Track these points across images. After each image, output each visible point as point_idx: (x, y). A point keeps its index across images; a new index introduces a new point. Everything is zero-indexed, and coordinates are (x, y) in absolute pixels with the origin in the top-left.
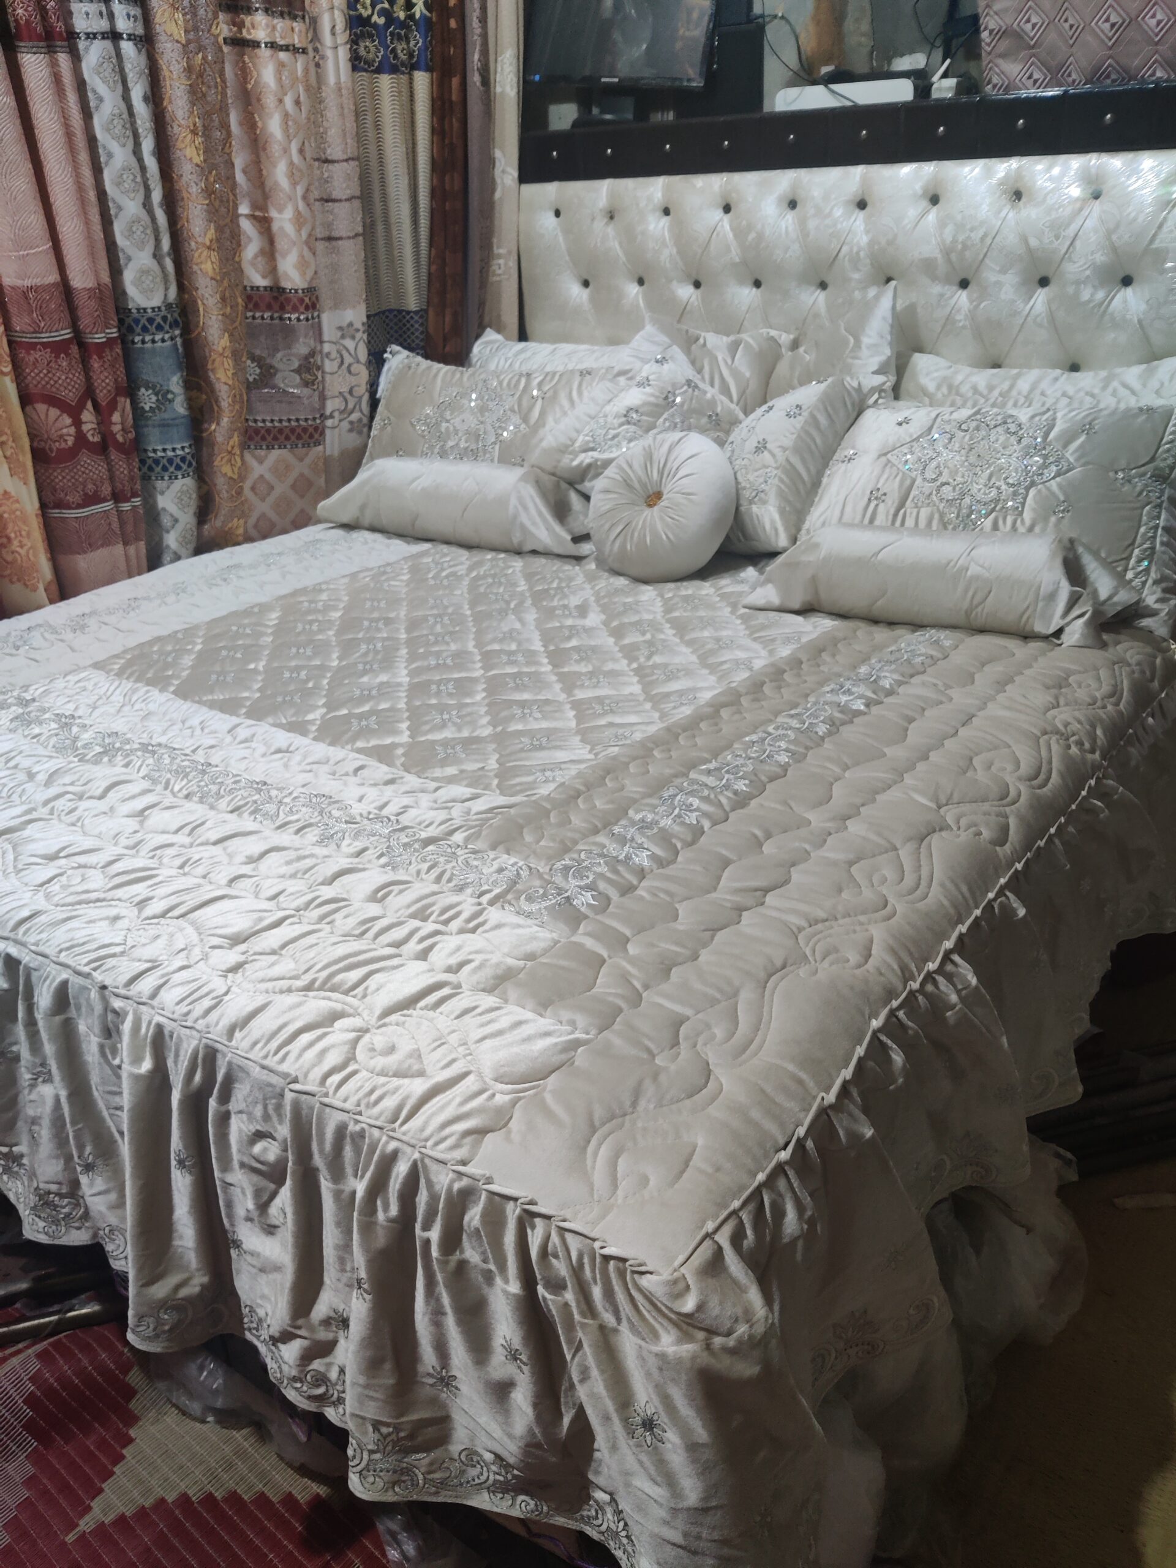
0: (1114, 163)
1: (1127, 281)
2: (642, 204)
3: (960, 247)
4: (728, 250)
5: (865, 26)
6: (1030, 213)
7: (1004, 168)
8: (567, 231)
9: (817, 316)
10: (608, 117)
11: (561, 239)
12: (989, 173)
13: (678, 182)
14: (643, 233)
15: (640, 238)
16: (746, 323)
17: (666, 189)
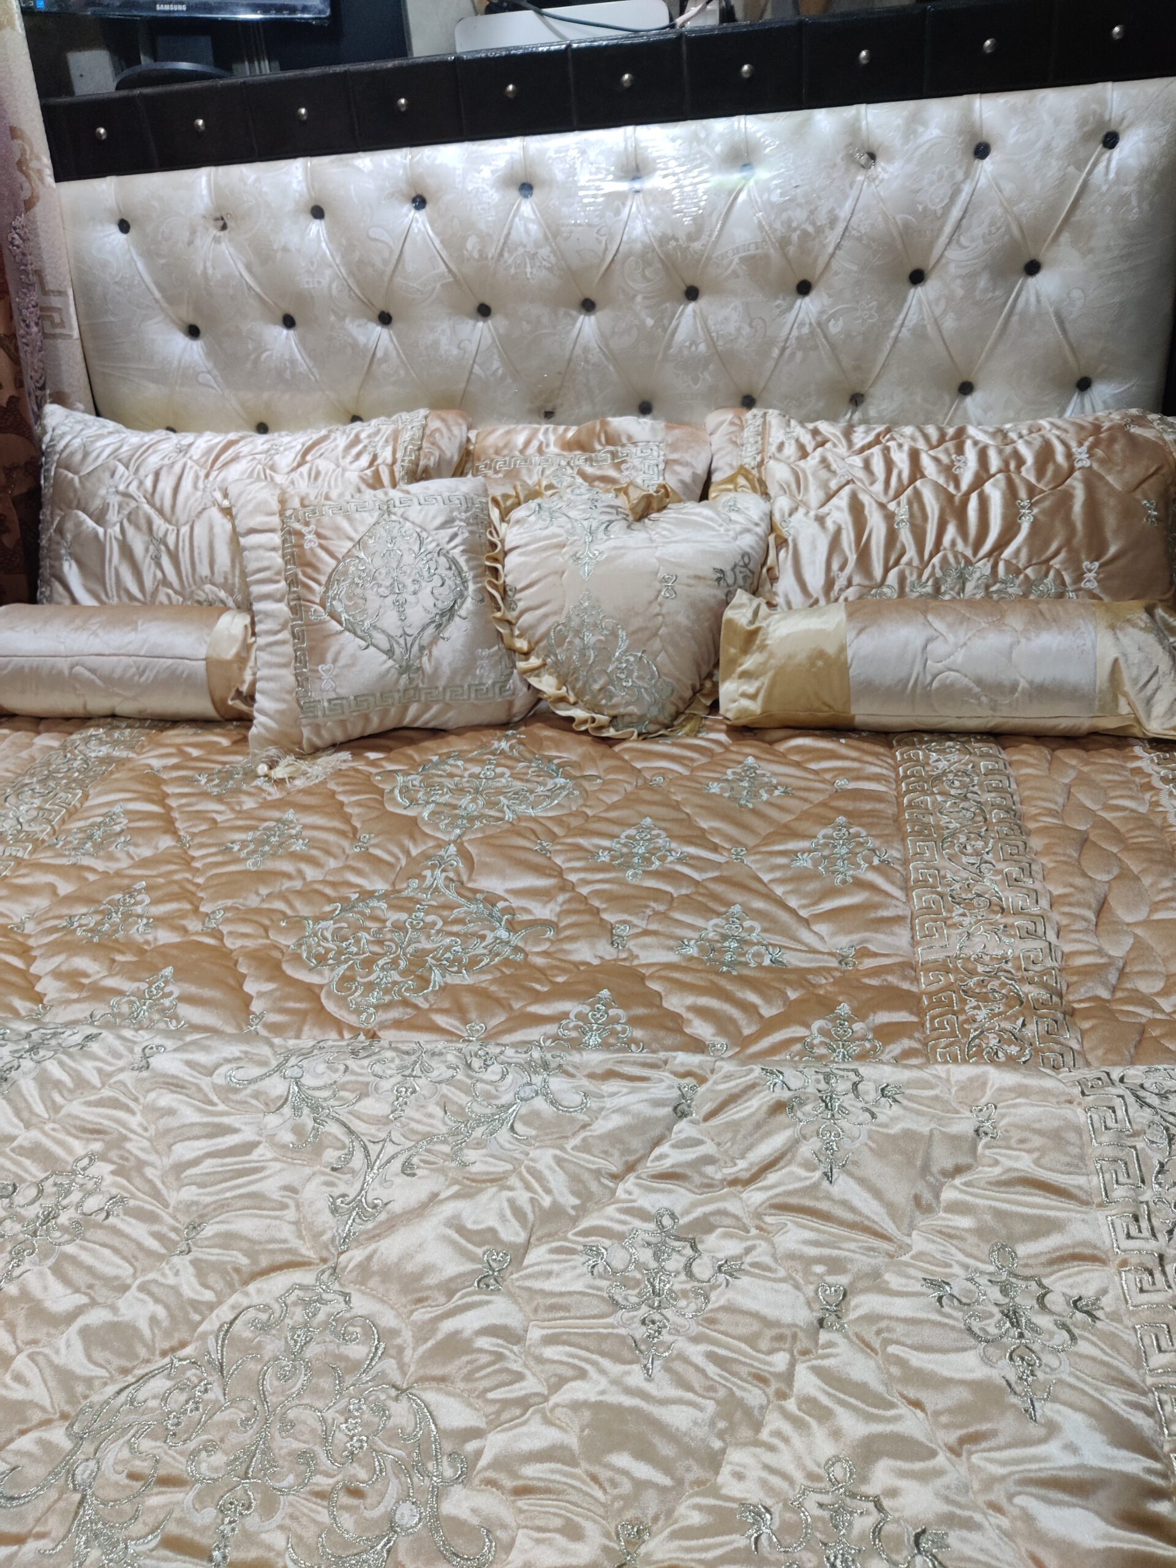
1: (1033, 268)
2: (274, 205)
3: (798, 235)
8: (149, 254)
9: (586, 350)
10: (185, 66)
11: (140, 265)
13: (329, 166)
14: (285, 249)
15: (279, 255)
16: (477, 369)
17: (312, 177)
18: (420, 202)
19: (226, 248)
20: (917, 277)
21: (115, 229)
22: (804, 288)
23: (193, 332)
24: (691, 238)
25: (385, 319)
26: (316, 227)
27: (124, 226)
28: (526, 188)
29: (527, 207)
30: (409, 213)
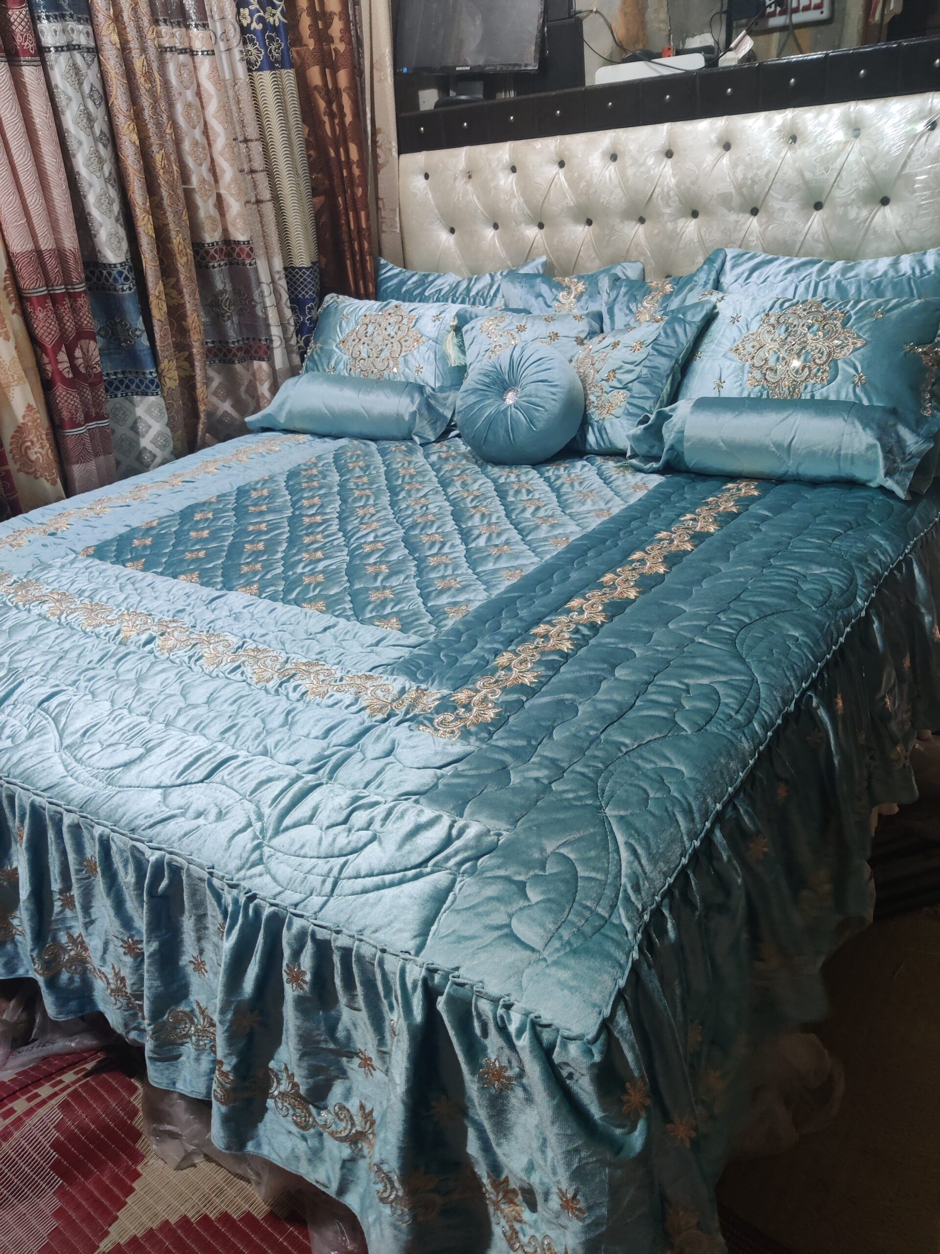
0: (868, 109)
1: (885, 201)
2: (494, 165)
3: (749, 182)
4: (565, 198)
5: (663, 16)
6: (804, 152)
7: (781, 118)
8: (436, 190)
9: (637, 245)
10: (463, 97)
11: (430, 196)
12: (769, 123)
13: (521, 145)
14: (496, 188)
15: (493, 192)
16: (581, 254)
17: (513, 152)
18: (562, 164)
19: (469, 187)
20: (818, 206)
21: (422, 177)
22: (754, 212)
23: (452, 231)
24: (693, 183)
25: (541, 226)
26: (513, 177)
27: (427, 176)
28: (614, 158)
29: (612, 167)
30: (555, 169)
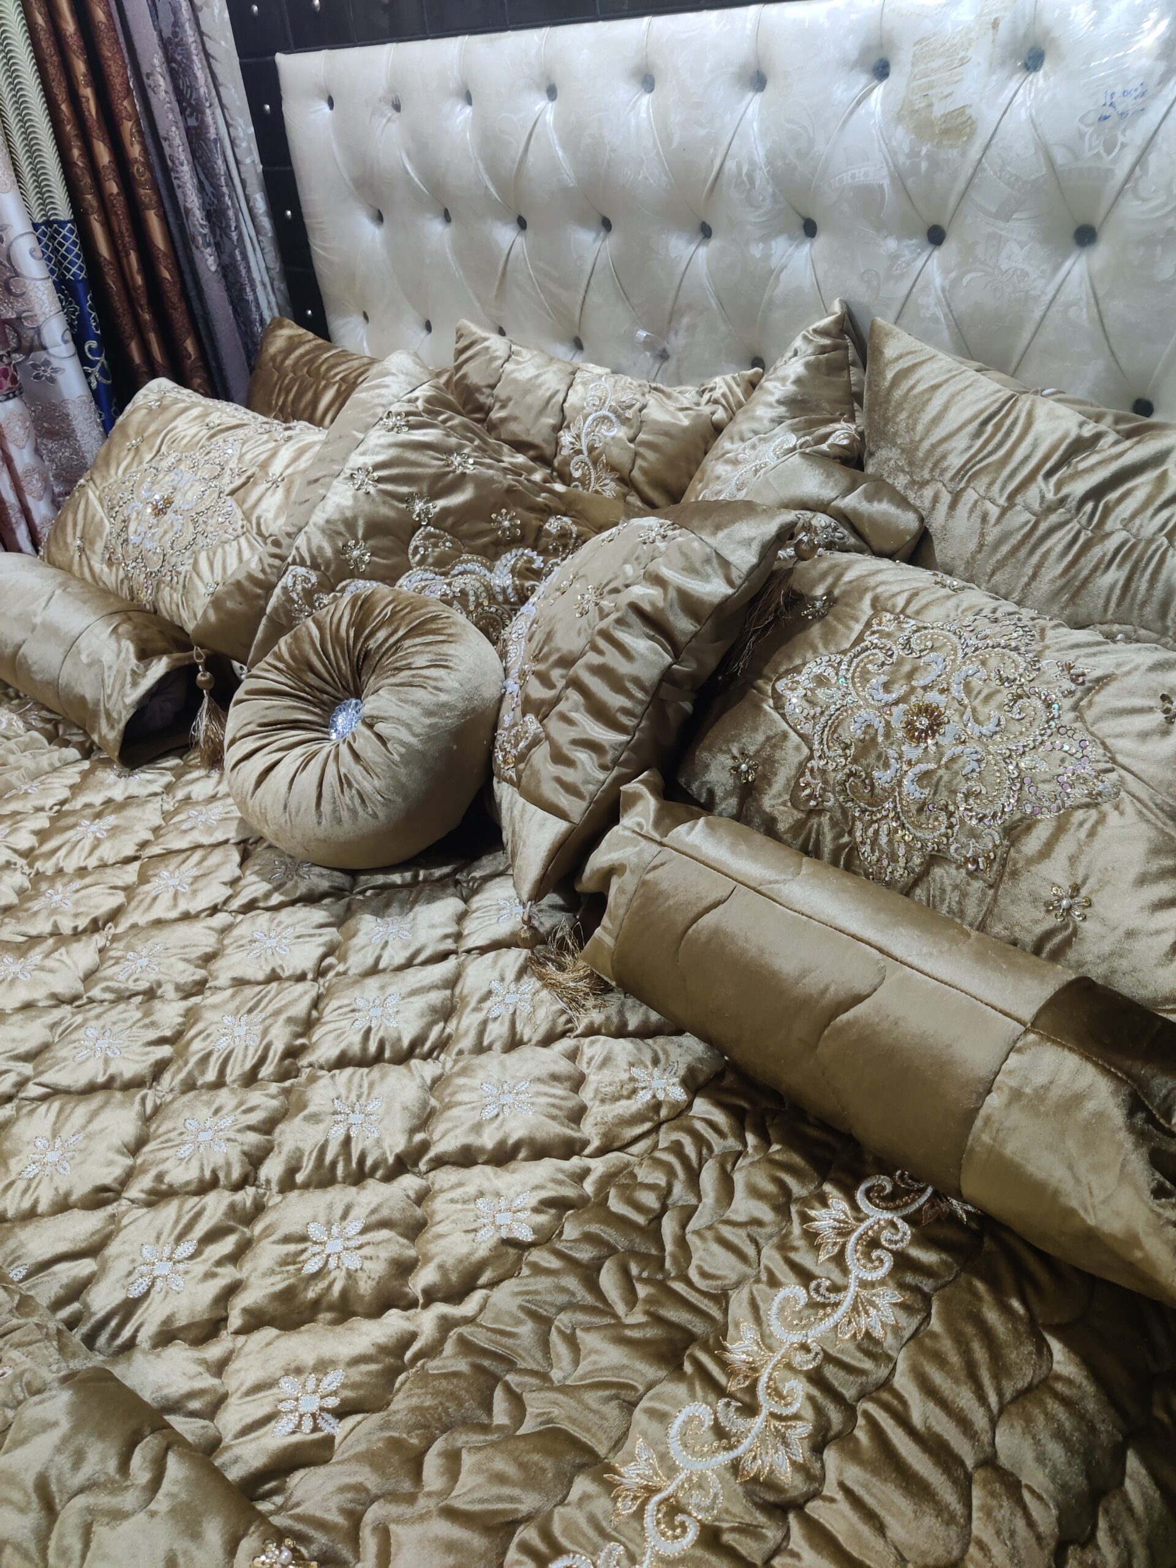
2: (432, 86)
4: (556, 165)
11: (335, 146)
14: (437, 136)
15: (432, 142)
18: (552, 92)
19: (396, 129)
21: (325, 106)
22: (936, 236)
23: (379, 218)
24: (802, 156)
25: (522, 224)
26: (465, 114)
27: (331, 103)
29: (644, 103)
30: (540, 104)
